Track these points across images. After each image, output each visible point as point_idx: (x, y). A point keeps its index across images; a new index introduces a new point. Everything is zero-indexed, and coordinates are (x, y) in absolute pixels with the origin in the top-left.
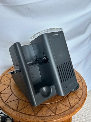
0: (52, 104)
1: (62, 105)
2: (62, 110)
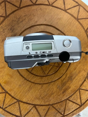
0: (60, 103)
1: (72, 103)
2: (71, 110)
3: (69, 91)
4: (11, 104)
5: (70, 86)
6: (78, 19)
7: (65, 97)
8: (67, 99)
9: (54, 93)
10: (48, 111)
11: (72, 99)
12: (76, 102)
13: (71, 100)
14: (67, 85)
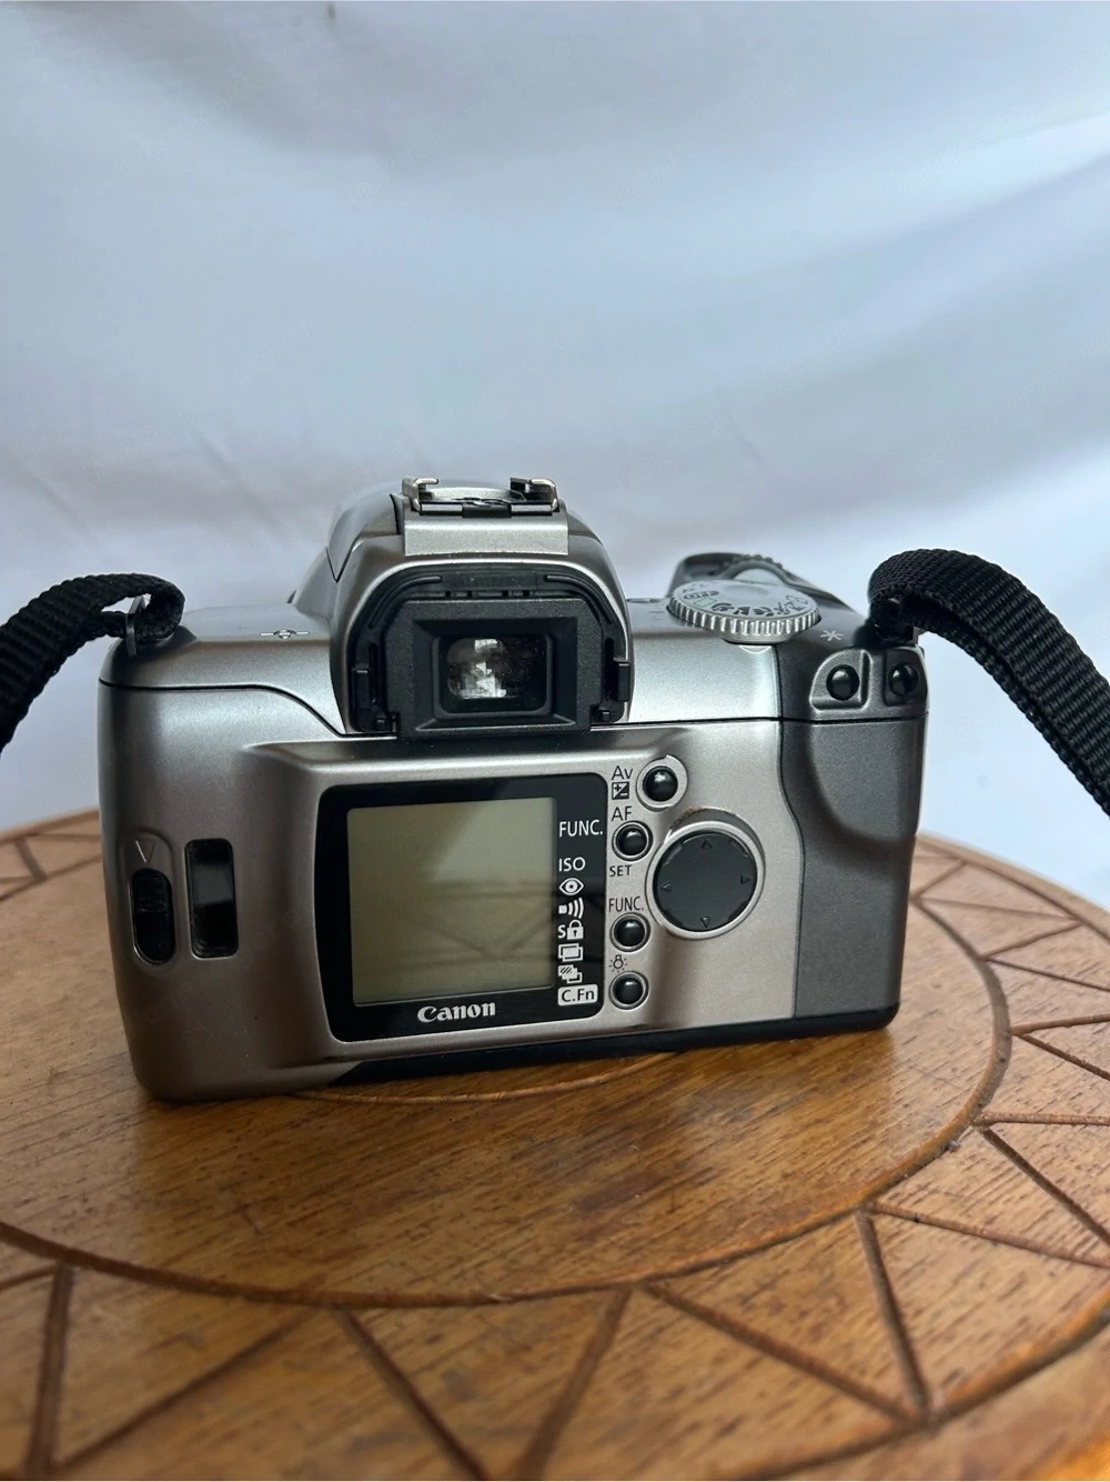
12: (819, 1350)
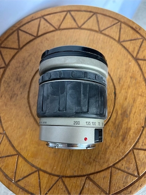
0: (125, 159)
3: (132, 135)
4: (52, 185)
5: (129, 126)
6: (101, 32)
7: (129, 146)
8: (134, 148)
9: (109, 146)
10: (111, 178)
11: (140, 145)
13: (139, 148)
14: (124, 126)
